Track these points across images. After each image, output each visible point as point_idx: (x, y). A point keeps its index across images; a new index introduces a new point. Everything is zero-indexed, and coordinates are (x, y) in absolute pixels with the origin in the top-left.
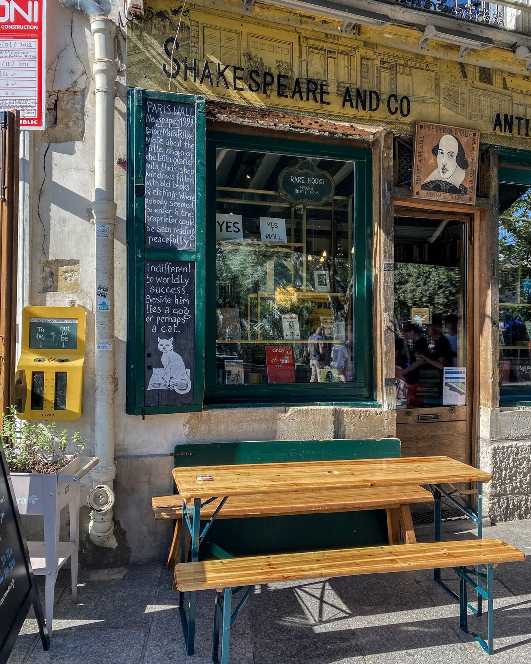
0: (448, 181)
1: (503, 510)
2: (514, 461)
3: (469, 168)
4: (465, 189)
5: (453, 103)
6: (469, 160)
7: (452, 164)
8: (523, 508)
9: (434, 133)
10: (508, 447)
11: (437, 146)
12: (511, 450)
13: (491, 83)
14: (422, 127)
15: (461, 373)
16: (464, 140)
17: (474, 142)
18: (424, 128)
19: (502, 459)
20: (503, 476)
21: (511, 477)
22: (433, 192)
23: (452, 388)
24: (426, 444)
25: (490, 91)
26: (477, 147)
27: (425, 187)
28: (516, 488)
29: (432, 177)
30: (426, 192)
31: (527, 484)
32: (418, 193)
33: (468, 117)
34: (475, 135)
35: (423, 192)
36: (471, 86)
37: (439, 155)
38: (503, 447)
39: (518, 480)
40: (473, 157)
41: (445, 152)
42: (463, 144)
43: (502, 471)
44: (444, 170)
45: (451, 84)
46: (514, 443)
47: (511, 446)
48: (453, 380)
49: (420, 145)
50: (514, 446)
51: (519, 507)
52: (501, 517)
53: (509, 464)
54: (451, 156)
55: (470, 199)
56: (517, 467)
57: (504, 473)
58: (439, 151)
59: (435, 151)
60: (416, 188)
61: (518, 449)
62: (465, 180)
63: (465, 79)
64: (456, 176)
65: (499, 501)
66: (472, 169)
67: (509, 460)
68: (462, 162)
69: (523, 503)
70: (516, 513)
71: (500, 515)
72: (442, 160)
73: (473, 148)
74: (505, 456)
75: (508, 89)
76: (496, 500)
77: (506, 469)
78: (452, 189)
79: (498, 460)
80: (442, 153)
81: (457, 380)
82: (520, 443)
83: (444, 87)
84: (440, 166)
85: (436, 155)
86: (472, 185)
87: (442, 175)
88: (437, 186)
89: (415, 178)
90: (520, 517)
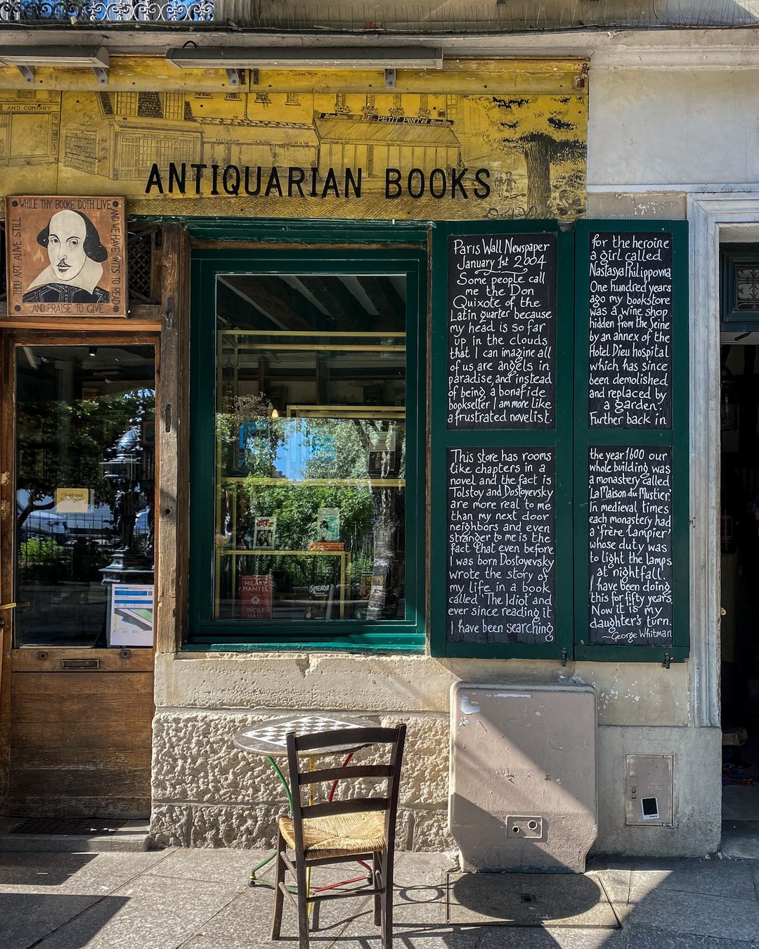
0: (70, 283)
1: (181, 827)
2: (199, 744)
3: (110, 259)
4: (106, 294)
5: (83, 158)
6: (109, 246)
7: (77, 257)
8: (222, 827)
9: (39, 209)
10: (188, 720)
11: (47, 230)
12: (194, 726)
13: (160, 116)
14: (15, 204)
15: (145, 593)
16: (95, 216)
17: (115, 216)
18: (19, 205)
19: (174, 739)
20: (178, 769)
21: (195, 773)
22: (46, 304)
23: (127, 618)
24: (75, 707)
25: (158, 129)
26: (121, 223)
27: (29, 297)
28: (206, 791)
29: (43, 279)
30: (32, 304)
31: (229, 786)
32: (18, 308)
33: (111, 177)
34: (116, 204)
35: (27, 305)
36: (121, 126)
37: (50, 245)
38: (177, 721)
39: (211, 778)
40: (116, 240)
41: (62, 238)
42: (94, 221)
43: (175, 760)
44: (63, 266)
45: (82, 128)
46: (201, 714)
47: (195, 719)
48: (129, 605)
49: (16, 232)
50: (199, 718)
51: (215, 825)
52: (176, 838)
53: (189, 749)
54: (74, 243)
55: (116, 309)
56: (206, 755)
57: (180, 762)
58: (50, 237)
59: (44, 238)
60: (16, 300)
61: (208, 725)
62: (103, 279)
63: (109, 116)
64: (86, 274)
65: (171, 810)
66: (115, 259)
67: (189, 742)
68: (95, 249)
69: (221, 819)
70: (209, 835)
71: (174, 835)
72: (56, 251)
73: (114, 226)
74: (182, 734)
75: (195, 121)
76: (164, 809)
77: (184, 758)
78: (81, 296)
79: (166, 740)
80: (56, 241)
81: (138, 606)
82: (212, 716)
83: (68, 134)
84: (55, 262)
85: (45, 245)
86: (119, 286)
87: (59, 275)
88: (51, 294)
89: (10, 284)
90: (218, 843)
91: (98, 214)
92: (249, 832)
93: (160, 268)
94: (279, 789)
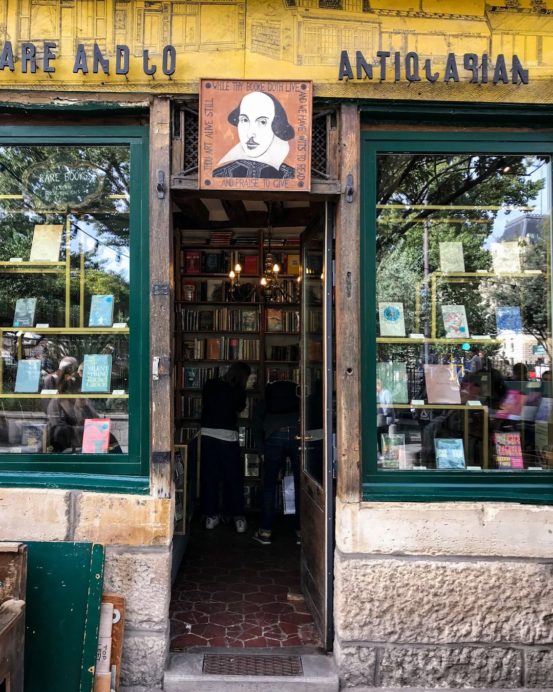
0: (259, 160)
1: (369, 667)
2: (386, 588)
3: (297, 137)
4: (292, 170)
5: (269, 45)
6: (296, 126)
7: (265, 135)
8: (408, 667)
9: (231, 91)
11: (238, 110)
12: (381, 572)
13: (340, 8)
14: (208, 86)
16: (283, 97)
17: (302, 99)
18: (212, 87)
19: (362, 584)
22: (234, 179)
25: (339, 20)
26: (308, 105)
27: (218, 172)
28: (393, 633)
30: (222, 179)
31: (415, 628)
32: (208, 182)
33: (296, 62)
34: (304, 88)
35: (217, 179)
36: (304, 17)
37: (241, 125)
38: (365, 566)
39: (397, 620)
40: (303, 121)
41: (252, 118)
42: (282, 102)
43: (363, 604)
44: (251, 144)
45: (267, 18)
46: (387, 561)
47: (382, 566)
49: (208, 112)
50: (386, 564)
51: (401, 666)
52: (365, 678)
53: (376, 593)
54: (263, 122)
55: (301, 185)
56: (393, 599)
57: (368, 606)
58: (240, 117)
59: (234, 118)
60: (206, 174)
61: (395, 571)
62: (289, 156)
63: (292, 7)
64: (273, 151)
65: (359, 651)
66: (302, 138)
67: (376, 587)
68: (283, 129)
69: (407, 659)
70: (396, 675)
71: (362, 675)
72: (244, 130)
73: (302, 107)
74: (370, 579)
75: (373, 12)
77: (372, 602)
78: (268, 172)
79: (355, 584)
80: (246, 120)
82: (398, 562)
83: (254, 24)
84: (244, 139)
85: (235, 124)
86: (304, 163)
87: (248, 152)
88: (240, 169)
89: (202, 160)
90: (403, 681)
91: (287, 95)
92: (435, 671)
93: (339, 148)
94: (464, 632)
